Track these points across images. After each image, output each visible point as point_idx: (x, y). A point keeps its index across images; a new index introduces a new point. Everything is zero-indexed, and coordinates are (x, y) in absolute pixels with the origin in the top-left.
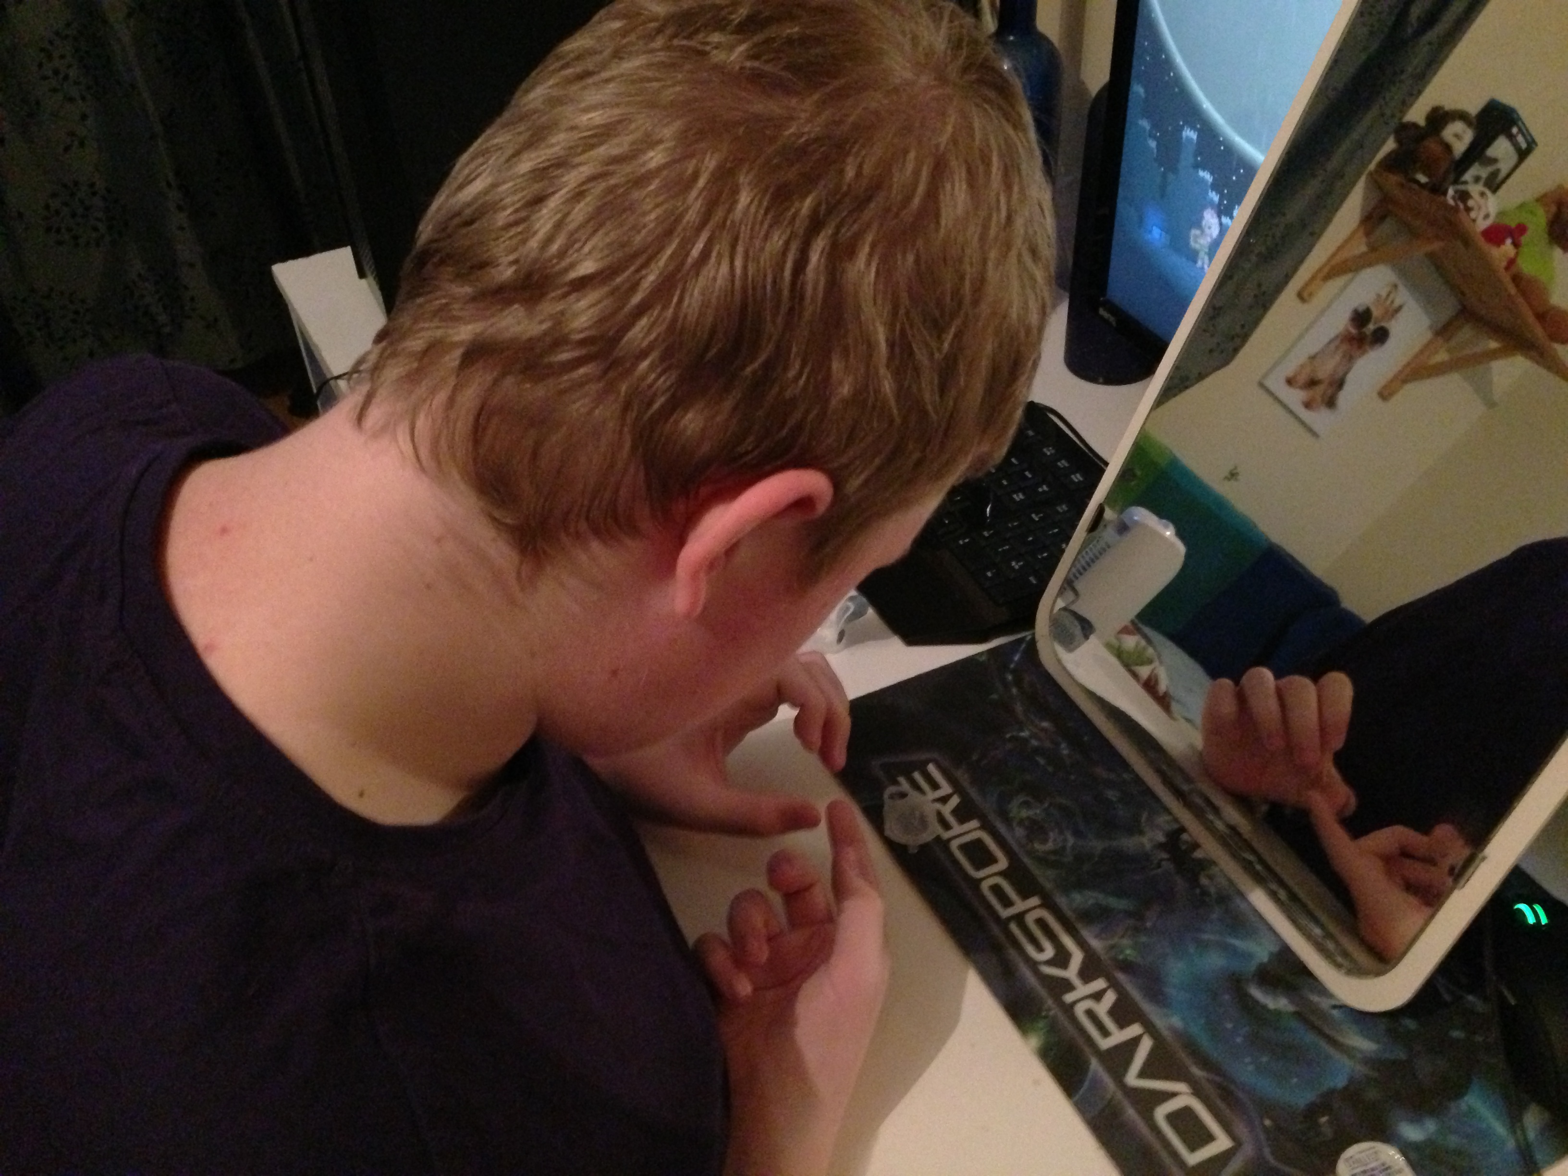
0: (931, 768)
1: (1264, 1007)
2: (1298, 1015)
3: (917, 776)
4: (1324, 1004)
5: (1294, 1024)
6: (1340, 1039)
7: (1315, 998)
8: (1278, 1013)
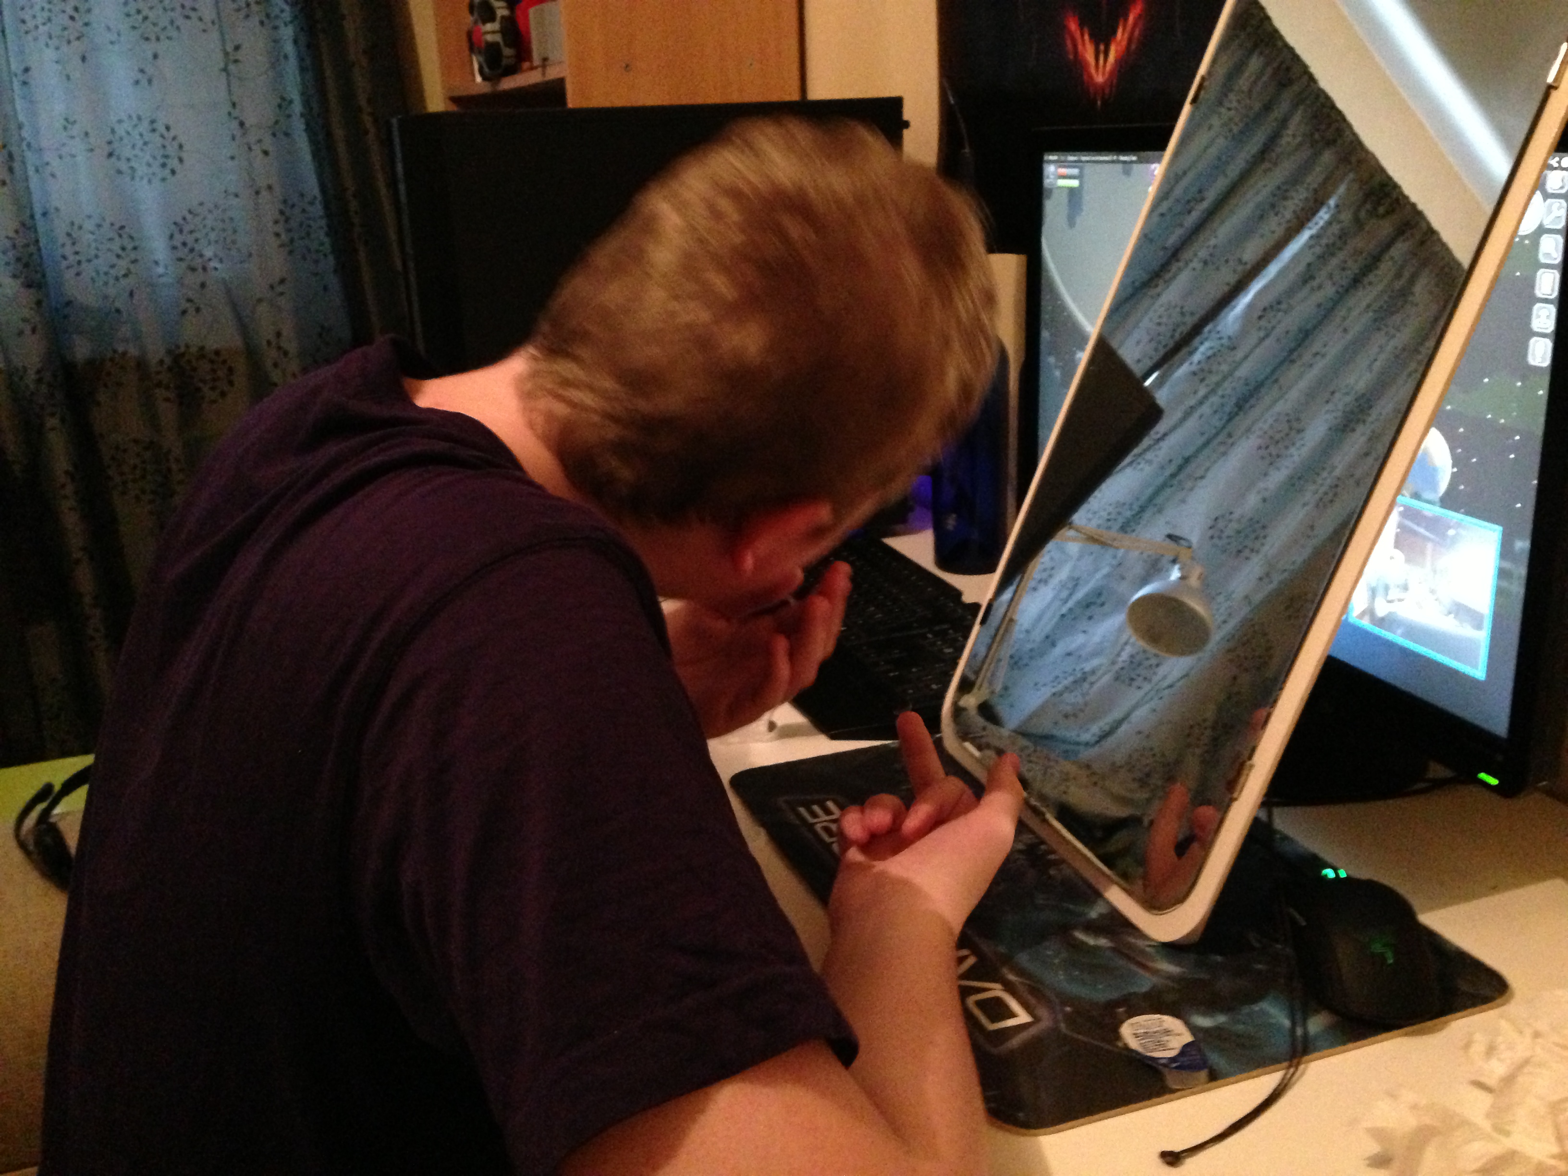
0: (830, 804)
1: (1086, 944)
2: (1114, 950)
3: (816, 808)
4: (1140, 943)
5: (1108, 953)
6: (1150, 964)
7: (1132, 940)
8: (1097, 948)
